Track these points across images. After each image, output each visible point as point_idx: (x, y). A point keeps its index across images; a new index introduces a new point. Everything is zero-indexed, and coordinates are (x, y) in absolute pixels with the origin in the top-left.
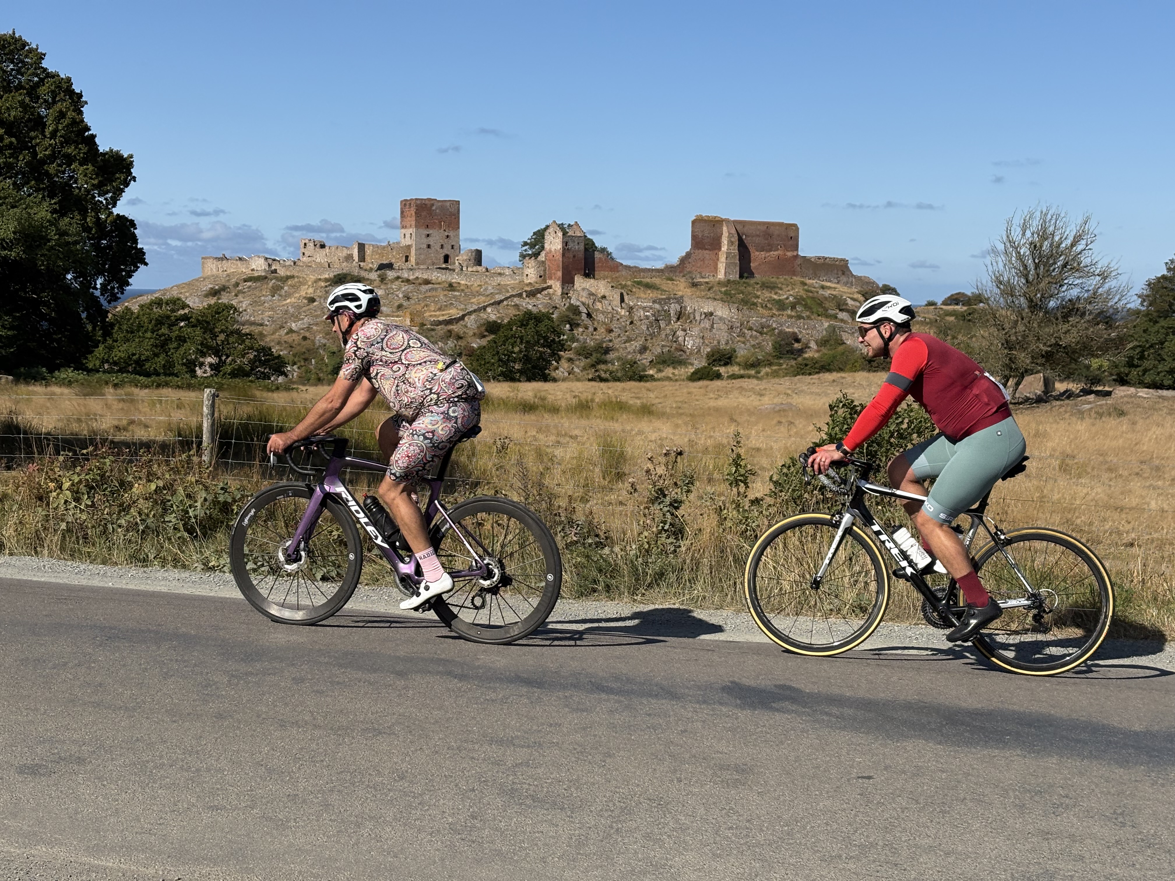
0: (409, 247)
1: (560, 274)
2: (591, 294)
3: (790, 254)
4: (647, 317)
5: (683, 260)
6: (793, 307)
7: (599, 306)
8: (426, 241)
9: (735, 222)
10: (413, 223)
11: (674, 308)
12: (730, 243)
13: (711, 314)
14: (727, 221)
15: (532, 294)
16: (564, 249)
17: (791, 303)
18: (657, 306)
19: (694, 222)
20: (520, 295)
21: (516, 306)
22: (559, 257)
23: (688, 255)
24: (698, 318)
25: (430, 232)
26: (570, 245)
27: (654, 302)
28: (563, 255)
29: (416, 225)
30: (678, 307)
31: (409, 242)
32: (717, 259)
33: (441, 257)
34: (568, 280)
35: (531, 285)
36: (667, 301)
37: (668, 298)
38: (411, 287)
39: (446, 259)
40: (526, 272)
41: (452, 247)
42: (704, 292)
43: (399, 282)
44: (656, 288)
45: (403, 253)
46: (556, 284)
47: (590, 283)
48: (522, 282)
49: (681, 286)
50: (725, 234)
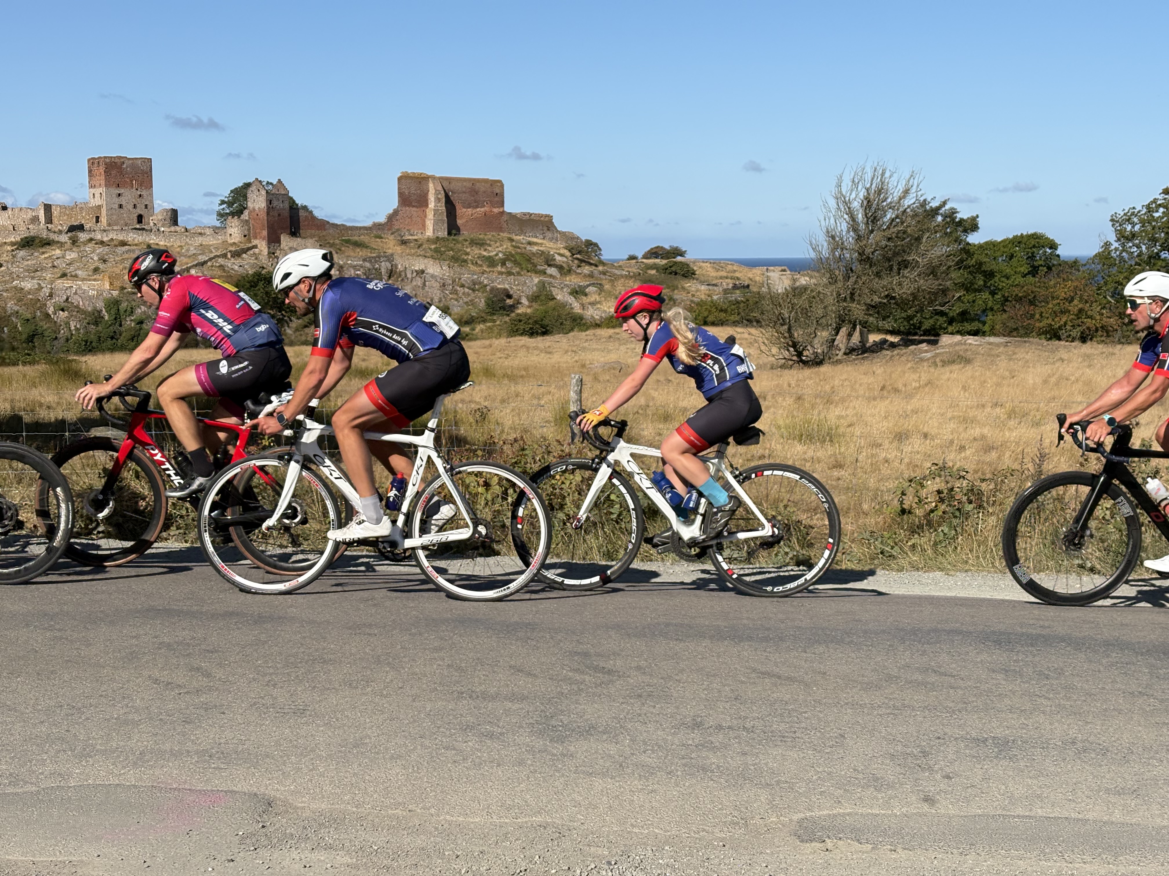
0: (99, 207)
1: (265, 233)
3: (496, 210)
5: (391, 218)
6: (503, 264)
8: (117, 201)
9: (440, 179)
10: (103, 182)
11: (384, 266)
12: (438, 200)
13: (423, 272)
14: (433, 178)
15: (237, 254)
16: (268, 208)
17: (500, 259)
18: (368, 265)
19: (400, 179)
20: (224, 256)
21: (220, 267)
22: (263, 215)
23: (396, 212)
24: (410, 276)
25: (121, 191)
26: (275, 203)
27: (364, 260)
28: (268, 213)
29: (108, 185)
30: (389, 265)
31: (97, 201)
32: (425, 216)
33: (135, 216)
34: (274, 239)
35: (235, 245)
36: (377, 259)
37: (379, 257)
38: (106, 249)
39: (140, 219)
40: (231, 231)
41: (146, 206)
42: (413, 250)
43: (92, 244)
44: (365, 246)
45: (93, 214)
46: (262, 244)
47: (297, 242)
48: (225, 242)
49: (390, 244)
50: (431, 191)
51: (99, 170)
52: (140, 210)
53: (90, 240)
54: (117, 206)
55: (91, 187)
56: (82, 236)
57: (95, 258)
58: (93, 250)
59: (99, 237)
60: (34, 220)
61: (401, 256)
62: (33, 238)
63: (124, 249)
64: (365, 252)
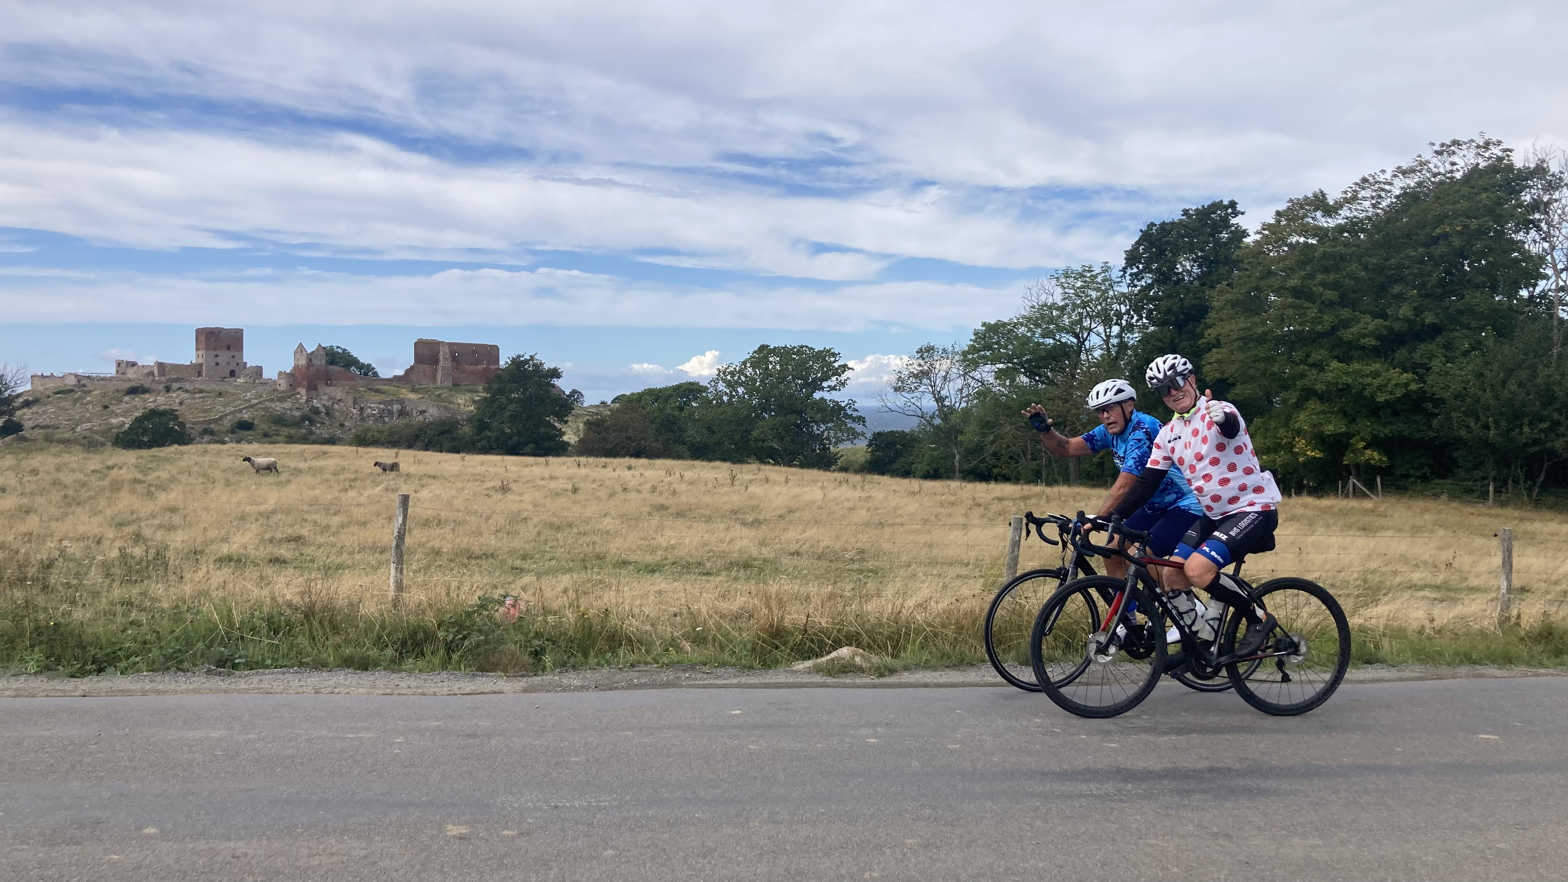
0: (201, 365)
1: (305, 383)
2: (330, 398)
3: (493, 367)
4: (373, 415)
5: (408, 372)
7: (336, 406)
8: (215, 360)
9: (448, 343)
10: (204, 346)
11: (396, 407)
12: (446, 360)
13: (424, 412)
14: (443, 342)
15: (282, 399)
16: (308, 365)
18: (382, 406)
19: (415, 344)
20: (272, 400)
21: (266, 409)
22: (304, 370)
23: (412, 368)
24: (414, 414)
25: (218, 353)
26: (314, 361)
27: (380, 403)
28: (308, 369)
29: (207, 348)
30: (399, 407)
31: (201, 361)
32: (436, 370)
33: (228, 371)
34: (312, 388)
35: (283, 392)
36: (391, 403)
37: (392, 401)
38: (187, 395)
39: (232, 374)
40: (281, 381)
41: (238, 364)
42: (421, 396)
43: (179, 392)
44: (383, 393)
45: (197, 369)
46: (303, 391)
47: (329, 390)
48: (276, 390)
49: (404, 391)
50: (441, 353)
51: (203, 338)
52: (233, 367)
53: (180, 388)
54: (214, 364)
55: (197, 350)
56: (175, 386)
57: (178, 401)
58: (177, 397)
59: (188, 386)
60: (151, 373)
61: (409, 400)
62: (138, 387)
63: (200, 395)
64: (382, 397)
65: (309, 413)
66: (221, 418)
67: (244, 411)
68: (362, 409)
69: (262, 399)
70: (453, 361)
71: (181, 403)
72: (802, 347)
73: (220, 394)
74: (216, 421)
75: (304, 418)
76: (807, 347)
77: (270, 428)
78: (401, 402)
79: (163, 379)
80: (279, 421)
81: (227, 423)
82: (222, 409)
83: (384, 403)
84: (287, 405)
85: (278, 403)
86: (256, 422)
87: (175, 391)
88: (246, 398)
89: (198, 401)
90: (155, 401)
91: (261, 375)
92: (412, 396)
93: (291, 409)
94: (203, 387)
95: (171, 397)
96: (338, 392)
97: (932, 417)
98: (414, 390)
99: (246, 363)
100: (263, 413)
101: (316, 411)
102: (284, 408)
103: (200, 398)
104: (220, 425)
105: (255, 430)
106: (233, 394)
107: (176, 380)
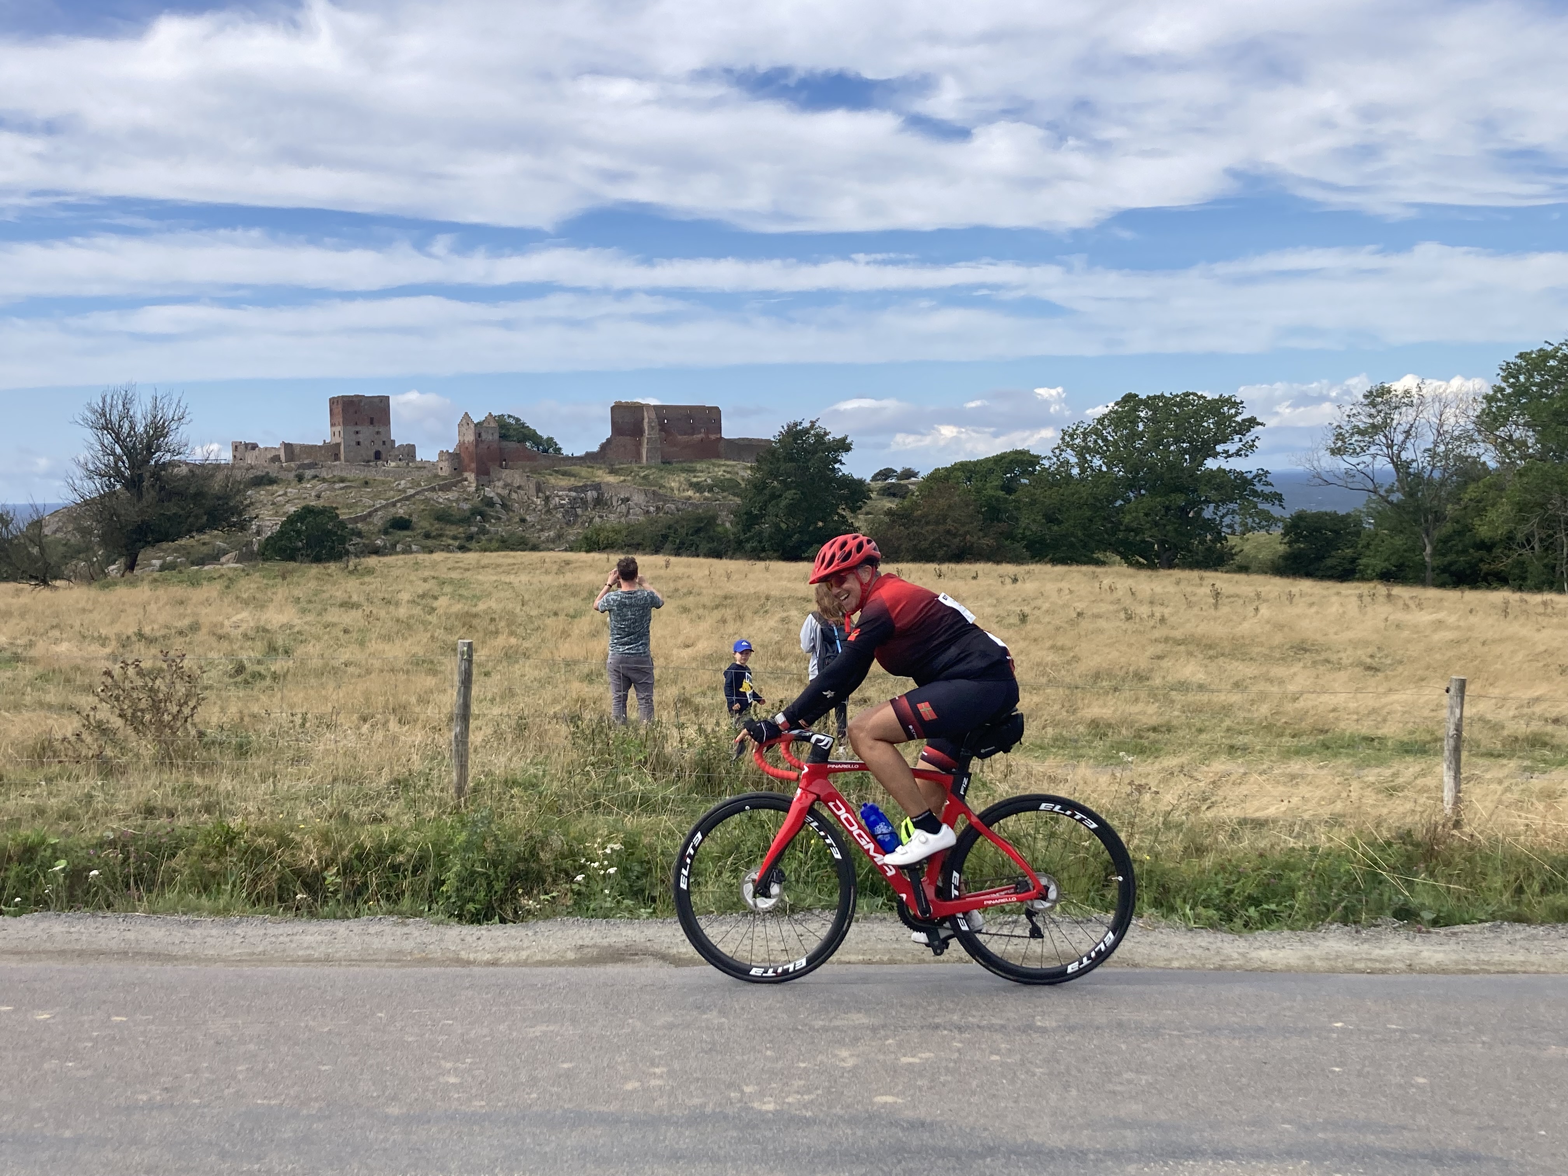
0: (338, 445)
1: (473, 465)
2: (507, 485)
3: (713, 437)
4: (562, 506)
5: (603, 447)
6: (711, 490)
7: (514, 496)
8: (354, 438)
9: (655, 407)
10: (342, 421)
11: (591, 495)
12: (651, 428)
13: (628, 500)
14: (648, 406)
15: (445, 488)
16: (476, 441)
17: (708, 485)
18: (573, 494)
19: (612, 408)
20: (433, 489)
21: (426, 501)
22: (472, 449)
23: (609, 441)
24: (614, 504)
25: (358, 428)
26: (484, 436)
27: (570, 490)
28: (477, 446)
29: (345, 423)
30: (595, 494)
31: (338, 440)
32: (639, 444)
33: (372, 453)
34: (483, 473)
35: (445, 478)
36: (584, 489)
37: (585, 486)
38: (325, 485)
39: (378, 456)
40: (441, 465)
41: (384, 443)
42: (622, 478)
43: (315, 481)
44: (574, 476)
45: (332, 451)
46: (471, 477)
47: (506, 474)
48: (436, 476)
49: (600, 472)
50: (646, 420)
51: (339, 409)
52: (378, 447)
53: (315, 477)
54: (354, 443)
55: (332, 425)
56: (309, 473)
57: (313, 494)
58: (313, 487)
59: (324, 474)
60: (276, 459)
61: (608, 484)
62: (263, 477)
63: (342, 485)
64: (572, 482)
65: (480, 505)
66: (370, 514)
67: (399, 505)
68: (547, 499)
69: (419, 489)
70: (660, 430)
71: (318, 497)
72: (1187, 394)
73: (366, 483)
74: (363, 519)
75: (475, 512)
76: (1195, 394)
77: (432, 525)
78: (597, 487)
79: (293, 464)
80: (443, 517)
81: (378, 520)
82: (371, 503)
83: (574, 489)
84: (452, 495)
85: (440, 493)
86: (414, 519)
87: (309, 481)
88: (400, 487)
89: (337, 492)
90: (285, 494)
91: (414, 456)
92: (611, 479)
93: (457, 501)
94: (344, 474)
95: (306, 488)
96: (515, 476)
97: (1390, 491)
98: (612, 472)
99: (394, 441)
100: (422, 507)
101: (490, 503)
102: (448, 499)
103: (341, 489)
104: (369, 523)
105: (413, 529)
106: (383, 483)
107: (310, 466)
